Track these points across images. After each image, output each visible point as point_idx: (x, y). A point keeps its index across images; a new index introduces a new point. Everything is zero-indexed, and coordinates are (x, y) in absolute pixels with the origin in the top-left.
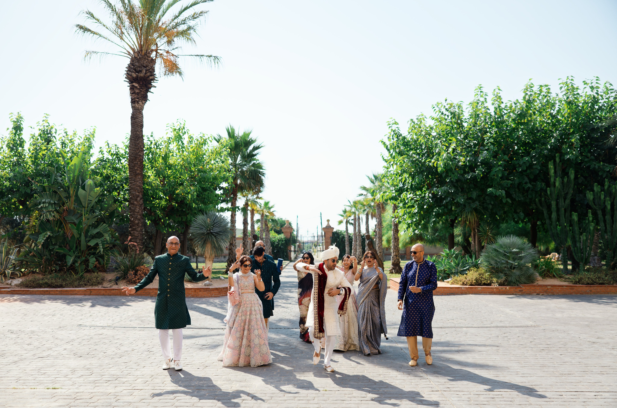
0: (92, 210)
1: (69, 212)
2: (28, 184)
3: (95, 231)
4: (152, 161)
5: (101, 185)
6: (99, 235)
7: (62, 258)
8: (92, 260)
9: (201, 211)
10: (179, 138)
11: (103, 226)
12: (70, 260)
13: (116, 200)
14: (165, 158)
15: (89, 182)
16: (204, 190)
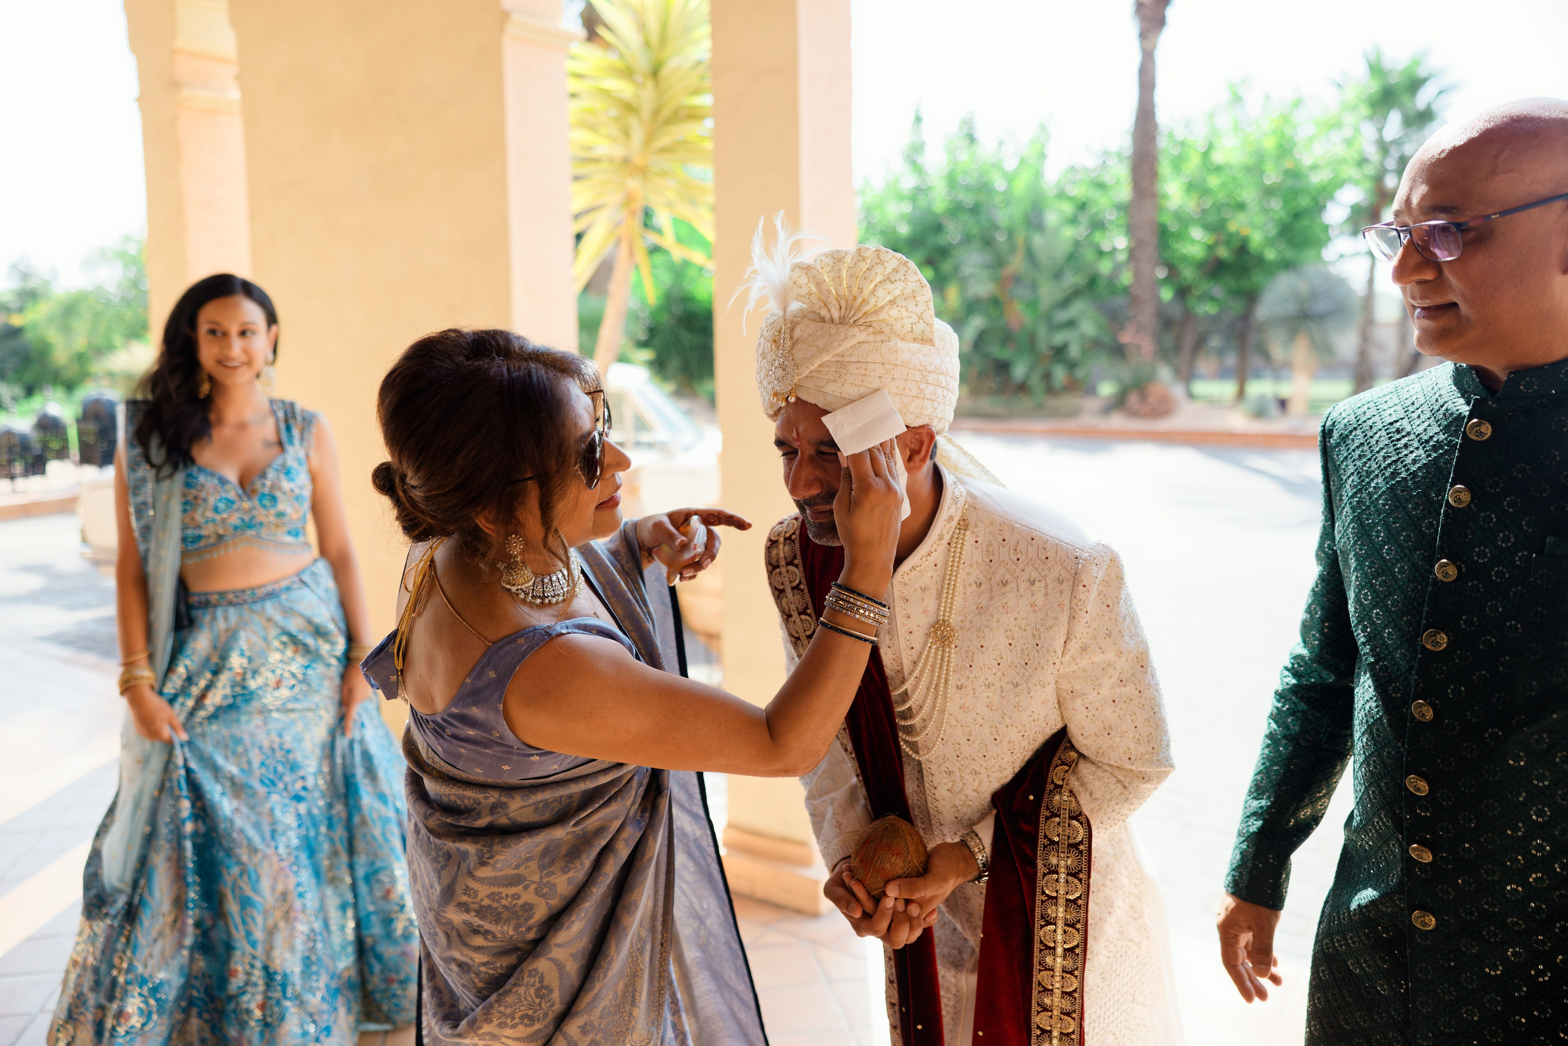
0: (1057, 275)
1: (1016, 279)
2: (938, 228)
3: (1062, 316)
4: (1178, 163)
5: (1073, 221)
6: (1071, 324)
7: (1002, 367)
8: (1060, 374)
9: (1287, 265)
10: (1237, 99)
11: (1078, 308)
12: (1019, 371)
13: (1101, 253)
14: (1206, 155)
15: (1052, 219)
16: (1297, 215)
